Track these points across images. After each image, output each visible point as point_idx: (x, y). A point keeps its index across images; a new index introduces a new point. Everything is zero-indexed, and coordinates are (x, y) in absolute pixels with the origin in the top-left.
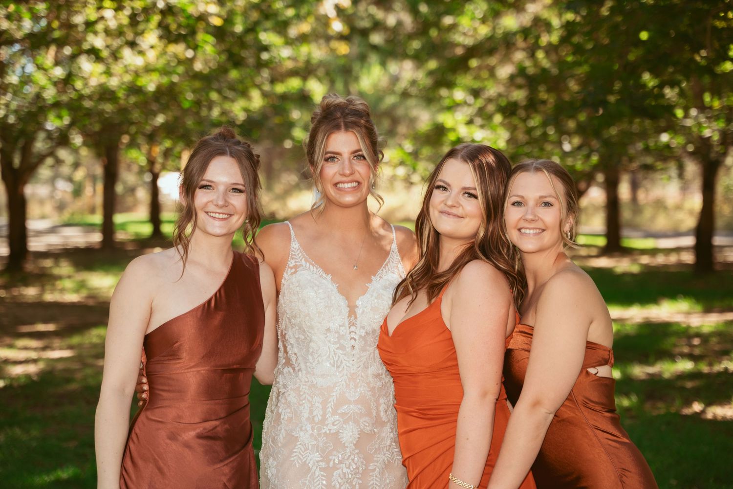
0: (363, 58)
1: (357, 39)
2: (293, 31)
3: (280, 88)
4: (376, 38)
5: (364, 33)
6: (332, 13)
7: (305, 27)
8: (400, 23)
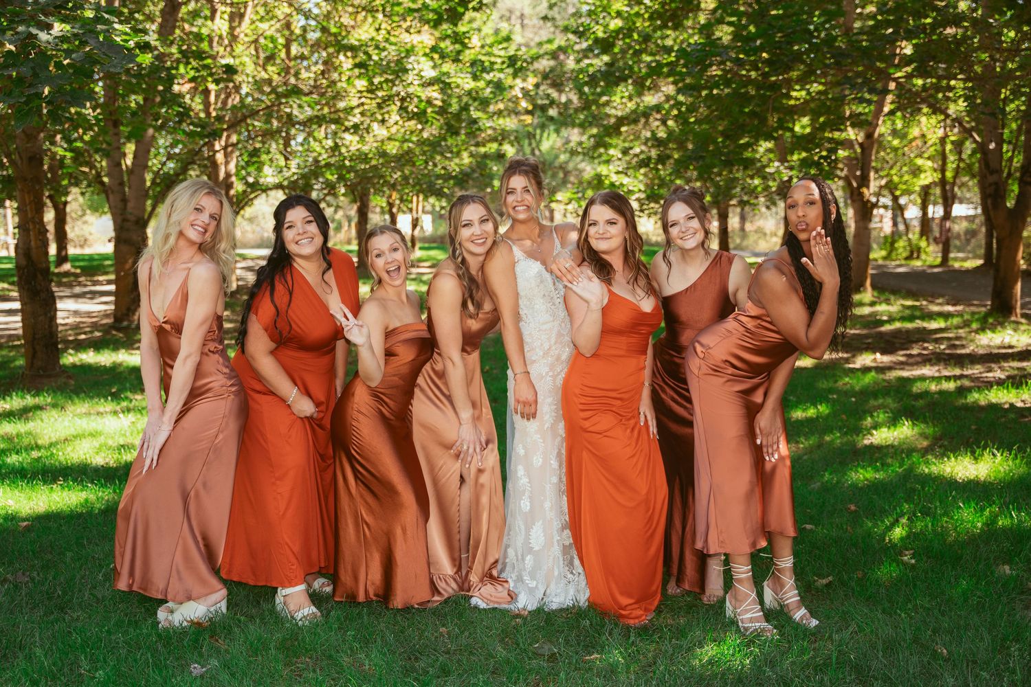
0: (543, 127)
1: (538, 113)
2: (492, 108)
3: (482, 150)
4: (552, 112)
5: (543, 109)
6: (520, 95)
7: (501, 106)
8: (569, 101)
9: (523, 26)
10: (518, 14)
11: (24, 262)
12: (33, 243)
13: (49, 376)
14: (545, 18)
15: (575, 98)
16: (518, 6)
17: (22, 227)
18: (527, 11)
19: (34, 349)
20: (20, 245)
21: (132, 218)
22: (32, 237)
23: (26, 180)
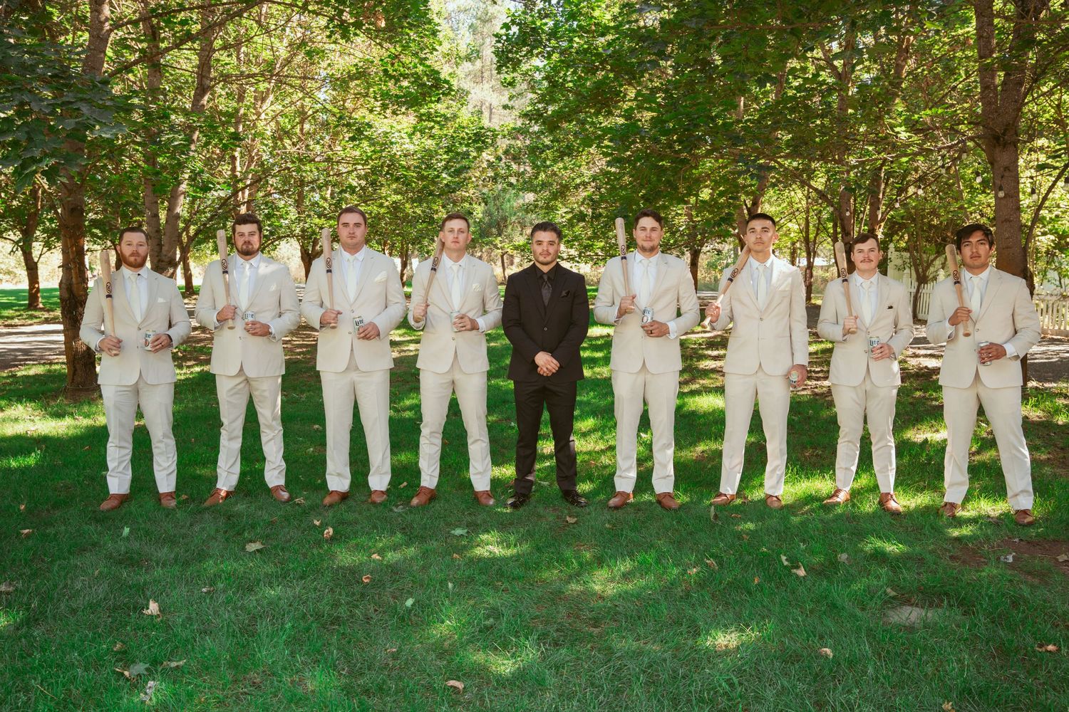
9: (491, 113)
10: (487, 104)
11: (66, 296)
12: (74, 280)
13: (87, 390)
14: (505, 107)
15: (528, 169)
16: (488, 99)
17: (65, 266)
18: (495, 103)
19: (74, 367)
20: (64, 281)
21: (166, 259)
22: (74, 276)
23: (67, 228)
